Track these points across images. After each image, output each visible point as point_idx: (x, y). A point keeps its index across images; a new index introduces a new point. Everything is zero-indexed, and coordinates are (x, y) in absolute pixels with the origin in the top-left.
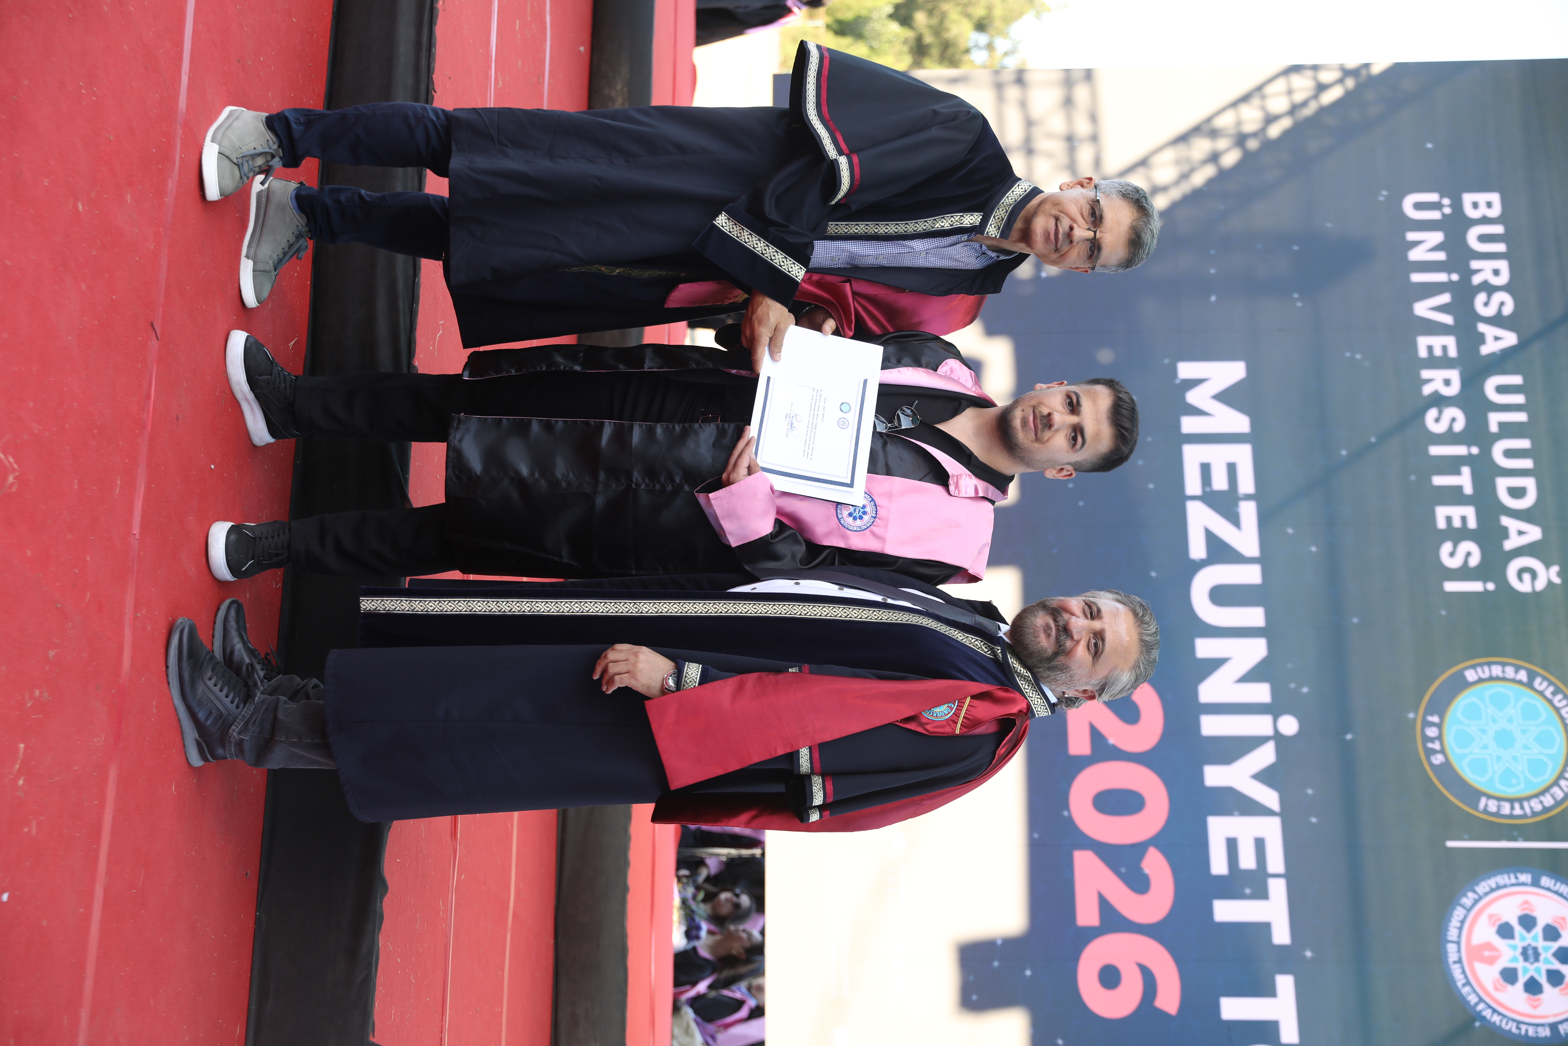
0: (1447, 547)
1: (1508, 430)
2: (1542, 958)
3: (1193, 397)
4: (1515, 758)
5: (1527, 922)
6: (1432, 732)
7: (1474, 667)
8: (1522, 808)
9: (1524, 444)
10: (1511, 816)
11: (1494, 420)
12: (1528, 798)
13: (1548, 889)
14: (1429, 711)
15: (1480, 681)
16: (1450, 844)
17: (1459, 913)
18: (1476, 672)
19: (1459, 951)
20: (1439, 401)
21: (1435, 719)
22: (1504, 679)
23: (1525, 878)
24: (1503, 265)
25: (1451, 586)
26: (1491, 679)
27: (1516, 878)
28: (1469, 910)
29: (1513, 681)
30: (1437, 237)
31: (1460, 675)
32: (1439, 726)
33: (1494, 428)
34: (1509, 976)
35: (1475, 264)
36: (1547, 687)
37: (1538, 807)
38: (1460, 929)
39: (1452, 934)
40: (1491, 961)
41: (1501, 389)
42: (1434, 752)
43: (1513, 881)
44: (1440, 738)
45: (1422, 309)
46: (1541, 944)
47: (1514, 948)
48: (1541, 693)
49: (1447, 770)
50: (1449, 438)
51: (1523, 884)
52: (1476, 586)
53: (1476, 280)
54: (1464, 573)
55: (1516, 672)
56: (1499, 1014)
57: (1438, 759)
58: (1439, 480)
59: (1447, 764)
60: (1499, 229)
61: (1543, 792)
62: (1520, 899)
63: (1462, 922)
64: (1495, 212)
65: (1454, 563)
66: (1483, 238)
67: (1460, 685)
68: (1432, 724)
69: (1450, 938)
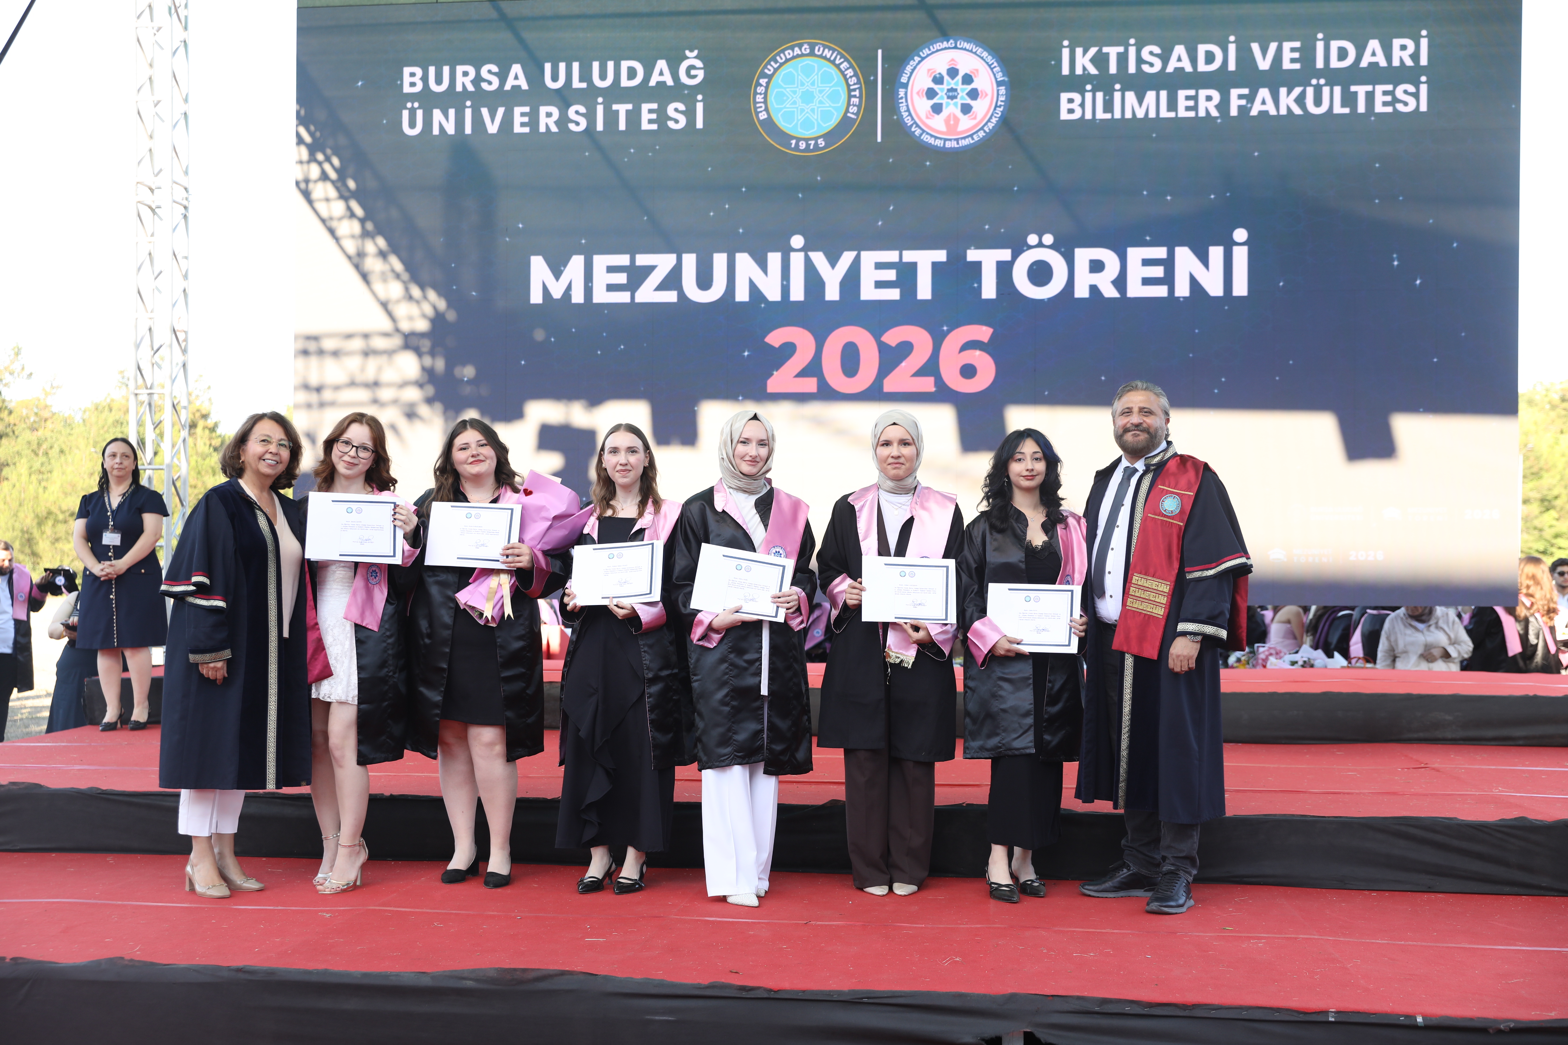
0: (671, 124)
1: (585, 75)
2: (955, 87)
3: (557, 292)
4: (821, 92)
5: (931, 94)
6: (802, 145)
7: (757, 113)
8: (854, 90)
9: (596, 65)
10: (860, 97)
11: (577, 84)
12: (848, 85)
13: (909, 78)
14: (788, 146)
15: (767, 110)
16: (879, 140)
17: (925, 138)
18: (761, 112)
19: (950, 140)
20: (563, 121)
21: (794, 142)
22: (766, 94)
23: (902, 92)
24: (460, 69)
25: (700, 124)
26: (765, 102)
27: (902, 98)
28: (924, 131)
29: (767, 88)
30: (437, 114)
31: (763, 123)
32: (799, 140)
33: (584, 85)
34: (966, 109)
35: (459, 88)
36: (771, 66)
37: (854, 80)
38: (936, 138)
39: (939, 143)
40: (957, 120)
41: (555, 78)
42: (816, 144)
43: (904, 100)
44: (807, 140)
45: (492, 128)
46: (945, 87)
47: (948, 104)
48: (776, 70)
49: (829, 136)
50: (590, 116)
51: (906, 94)
52: (700, 107)
53: (471, 88)
54: (690, 114)
55: (761, 85)
56: (991, 118)
57: (821, 143)
58: (622, 126)
59: (825, 136)
60: (432, 70)
61: (845, 76)
62: (915, 97)
63: (932, 136)
64: (418, 71)
65: (683, 121)
66: (439, 81)
67: (770, 123)
68: (797, 144)
69: (942, 145)
